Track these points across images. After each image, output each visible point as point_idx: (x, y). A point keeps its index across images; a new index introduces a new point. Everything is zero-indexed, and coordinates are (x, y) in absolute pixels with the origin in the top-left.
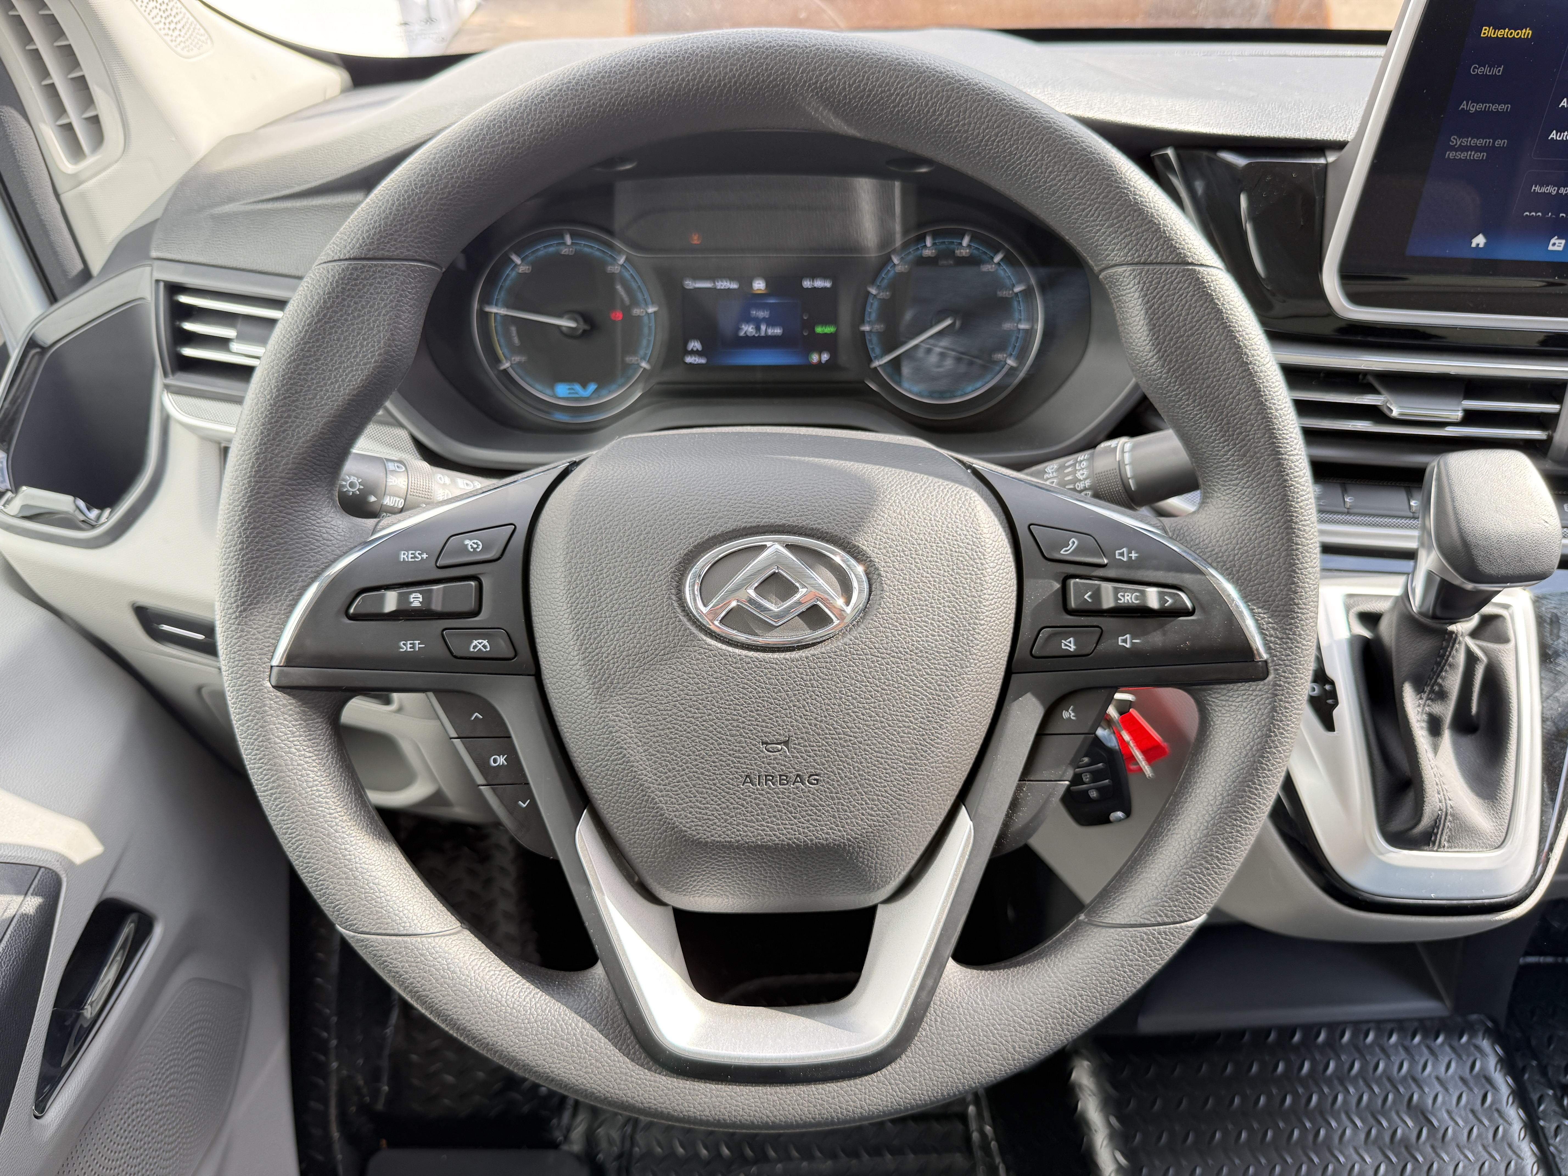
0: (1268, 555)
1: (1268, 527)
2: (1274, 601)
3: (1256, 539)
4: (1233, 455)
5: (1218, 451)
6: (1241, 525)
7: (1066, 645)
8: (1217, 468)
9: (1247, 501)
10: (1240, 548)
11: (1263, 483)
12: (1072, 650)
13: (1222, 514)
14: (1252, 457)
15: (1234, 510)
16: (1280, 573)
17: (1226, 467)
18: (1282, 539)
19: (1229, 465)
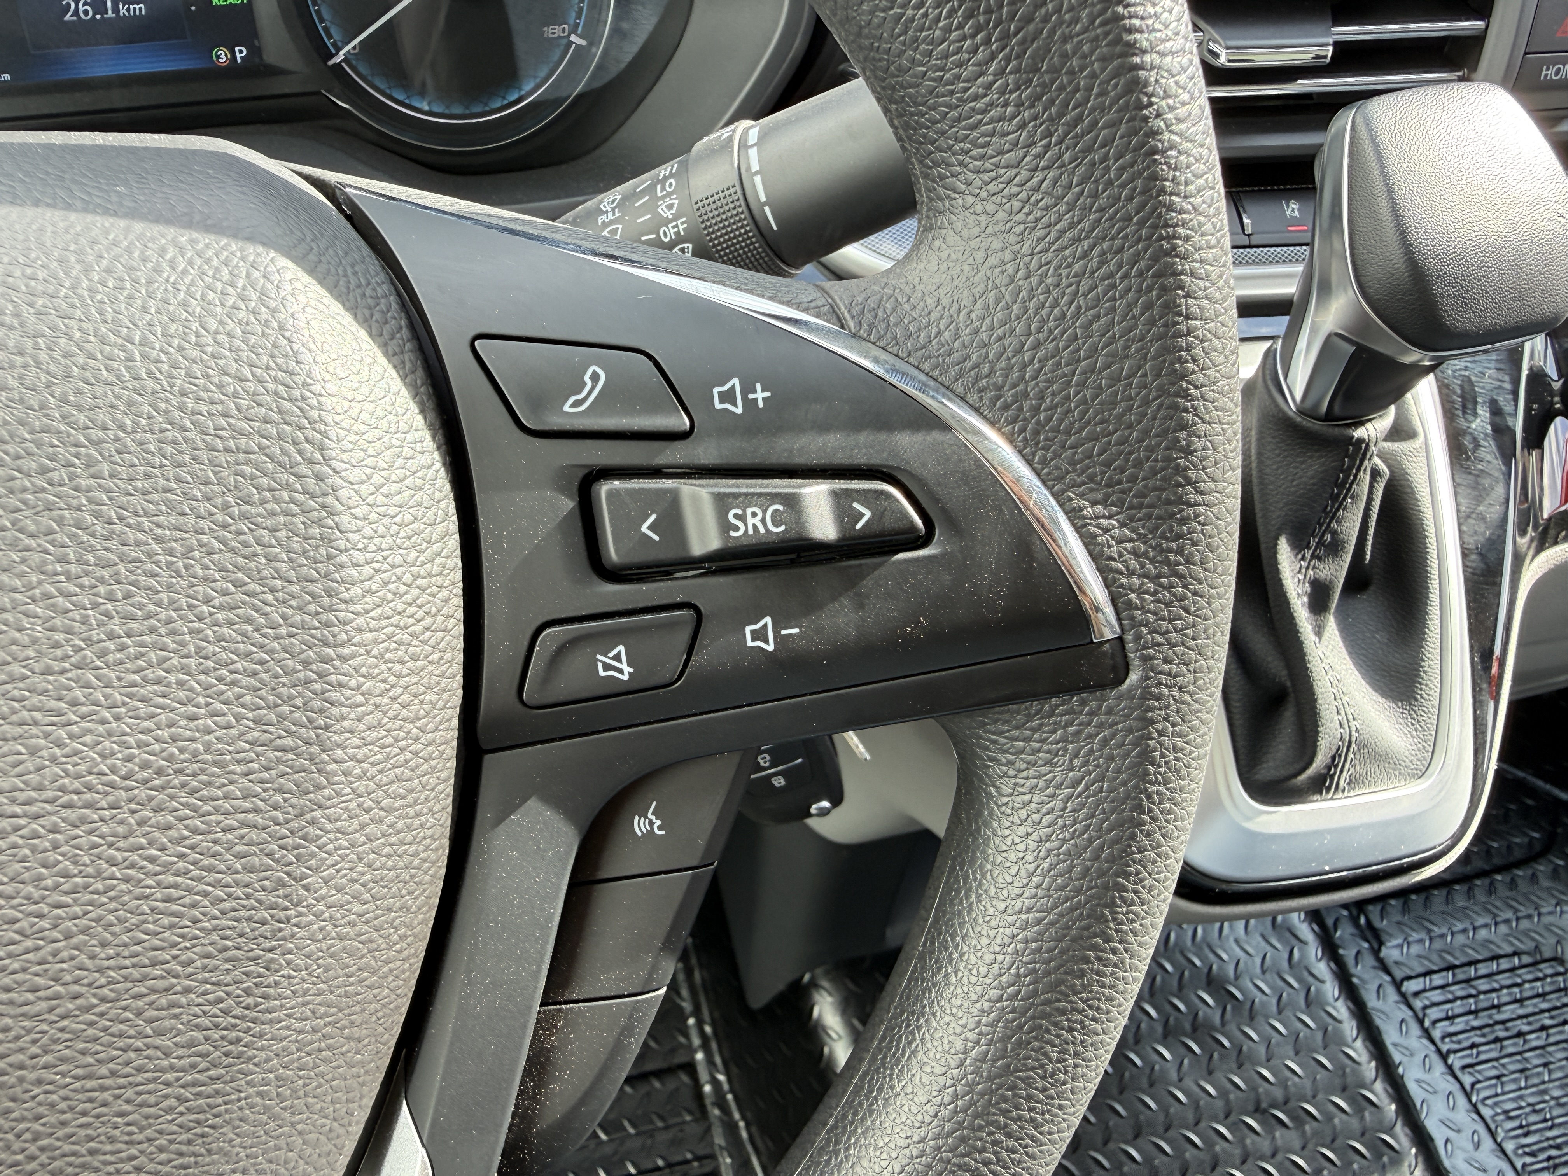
0: (1113, 355)
1: (1111, 275)
2: (1133, 479)
3: (1077, 315)
4: (1001, 72)
5: (960, 64)
6: (1034, 280)
7: (607, 667)
8: (959, 120)
9: (1046, 209)
10: (1037, 346)
11: (1089, 150)
12: (626, 677)
13: (980, 256)
14: (1055, 71)
15: (1012, 239)
16: (1146, 403)
17: (984, 112)
18: (1149, 306)
19: (991, 104)
